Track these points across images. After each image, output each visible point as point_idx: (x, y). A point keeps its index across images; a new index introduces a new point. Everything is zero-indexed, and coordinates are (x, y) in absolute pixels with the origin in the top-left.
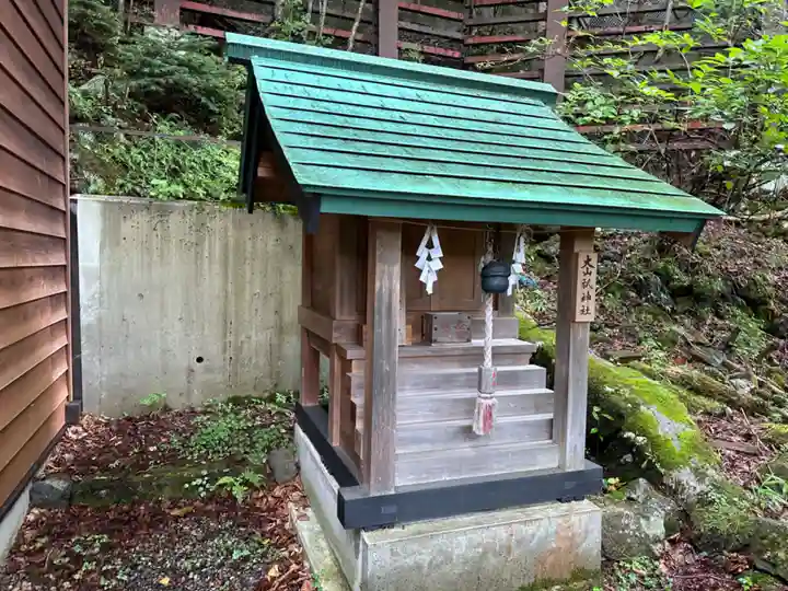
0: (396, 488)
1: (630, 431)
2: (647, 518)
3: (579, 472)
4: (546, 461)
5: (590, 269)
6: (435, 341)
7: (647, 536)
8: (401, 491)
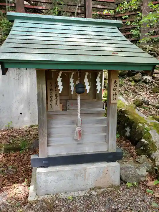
0: (48, 155)
1: (144, 139)
2: (139, 169)
3: (113, 153)
4: (103, 149)
5: (116, 85)
6: (68, 109)
7: (138, 174)
8: (49, 156)
